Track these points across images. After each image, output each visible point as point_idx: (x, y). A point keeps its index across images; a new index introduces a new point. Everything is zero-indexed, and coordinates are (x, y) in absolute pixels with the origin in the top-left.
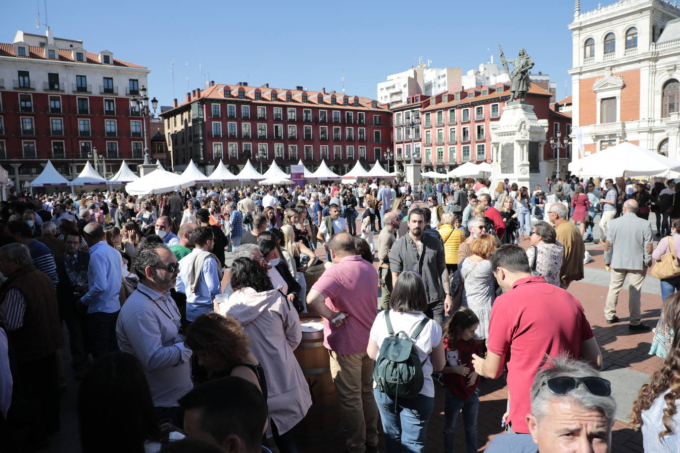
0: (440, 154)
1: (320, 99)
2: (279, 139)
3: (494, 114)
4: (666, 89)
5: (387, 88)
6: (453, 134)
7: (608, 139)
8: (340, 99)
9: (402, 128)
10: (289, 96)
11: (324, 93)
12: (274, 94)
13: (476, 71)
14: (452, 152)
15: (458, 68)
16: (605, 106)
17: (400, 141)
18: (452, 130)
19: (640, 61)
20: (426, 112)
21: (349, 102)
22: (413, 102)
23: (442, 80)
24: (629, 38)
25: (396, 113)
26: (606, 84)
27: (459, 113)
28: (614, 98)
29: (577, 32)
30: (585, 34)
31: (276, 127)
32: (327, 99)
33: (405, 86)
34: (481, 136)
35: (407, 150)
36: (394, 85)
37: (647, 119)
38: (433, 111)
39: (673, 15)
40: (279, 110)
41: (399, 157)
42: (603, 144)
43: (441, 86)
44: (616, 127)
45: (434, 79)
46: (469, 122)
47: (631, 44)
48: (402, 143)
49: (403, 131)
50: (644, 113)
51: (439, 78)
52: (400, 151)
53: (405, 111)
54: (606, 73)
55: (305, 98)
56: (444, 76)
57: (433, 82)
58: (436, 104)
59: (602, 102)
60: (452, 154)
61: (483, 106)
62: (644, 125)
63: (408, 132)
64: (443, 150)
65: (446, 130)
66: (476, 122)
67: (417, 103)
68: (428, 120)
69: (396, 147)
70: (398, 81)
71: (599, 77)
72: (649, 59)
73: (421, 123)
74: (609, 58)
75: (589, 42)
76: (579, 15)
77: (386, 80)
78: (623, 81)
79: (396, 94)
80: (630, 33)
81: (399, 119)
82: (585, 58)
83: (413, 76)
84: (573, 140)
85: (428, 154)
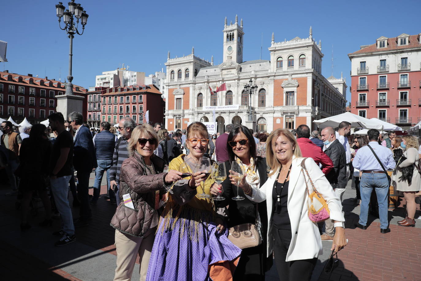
0: (109, 119)
1: (42, 83)
2: (11, 104)
3: (134, 101)
4: (199, 97)
5: (102, 79)
6: (116, 109)
7: (178, 117)
8: (55, 84)
9: (92, 104)
10: (21, 79)
11: (47, 79)
12: (10, 78)
13: (153, 75)
14: (115, 118)
15: (143, 73)
16: (178, 102)
17: (90, 111)
18: (116, 107)
19: (189, 84)
20: (104, 96)
21: (61, 86)
22: (98, 90)
23: (134, 78)
24: (187, 73)
25: (89, 95)
26: (178, 92)
27: (119, 98)
28: (181, 98)
29: (168, 67)
30: (171, 68)
31: (10, 97)
32: (47, 83)
33: (112, 79)
34: (128, 111)
35: (94, 116)
36: (106, 78)
37: (192, 109)
38: (107, 96)
39: (206, 66)
40: (13, 87)
41: (90, 119)
42: (177, 119)
43: (133, 81)
44: (180, 112)
45: (129, 77)
46: (123, 104)
47: (187, 76)
48: (91, 111)
49: (92, 105)
50: (191, 107)
51: (132, 76)
52: (90, 116)
53: (93, 95)
54: (178, 87)
55: (31, 81)
56: (135, 76)
57: (128, 78)
58: (109, 92)
59: (176, 100)
60: (115, 120)
61: (129, 96)
62: (191, 111)
63: (94, 106)
64: (111, 117)
65: (113, 107)
66: (126, 104)
67: (100, 91)
68: (104, 101)
69: (88, 113)
70: (108, 76)
71: (176, 89)
72: (193, 83)
73: (101, 102)
74: (179, 81)
75: (172, 72)
76: (169, 59)
77: (101, 74)
78: (184, 91)
79: (107, 83)
80: (187, 71)
81: (90, 98)
82: (171, 79)
83: (117, 74)
84: (166, 116)
85: (104, 118)
